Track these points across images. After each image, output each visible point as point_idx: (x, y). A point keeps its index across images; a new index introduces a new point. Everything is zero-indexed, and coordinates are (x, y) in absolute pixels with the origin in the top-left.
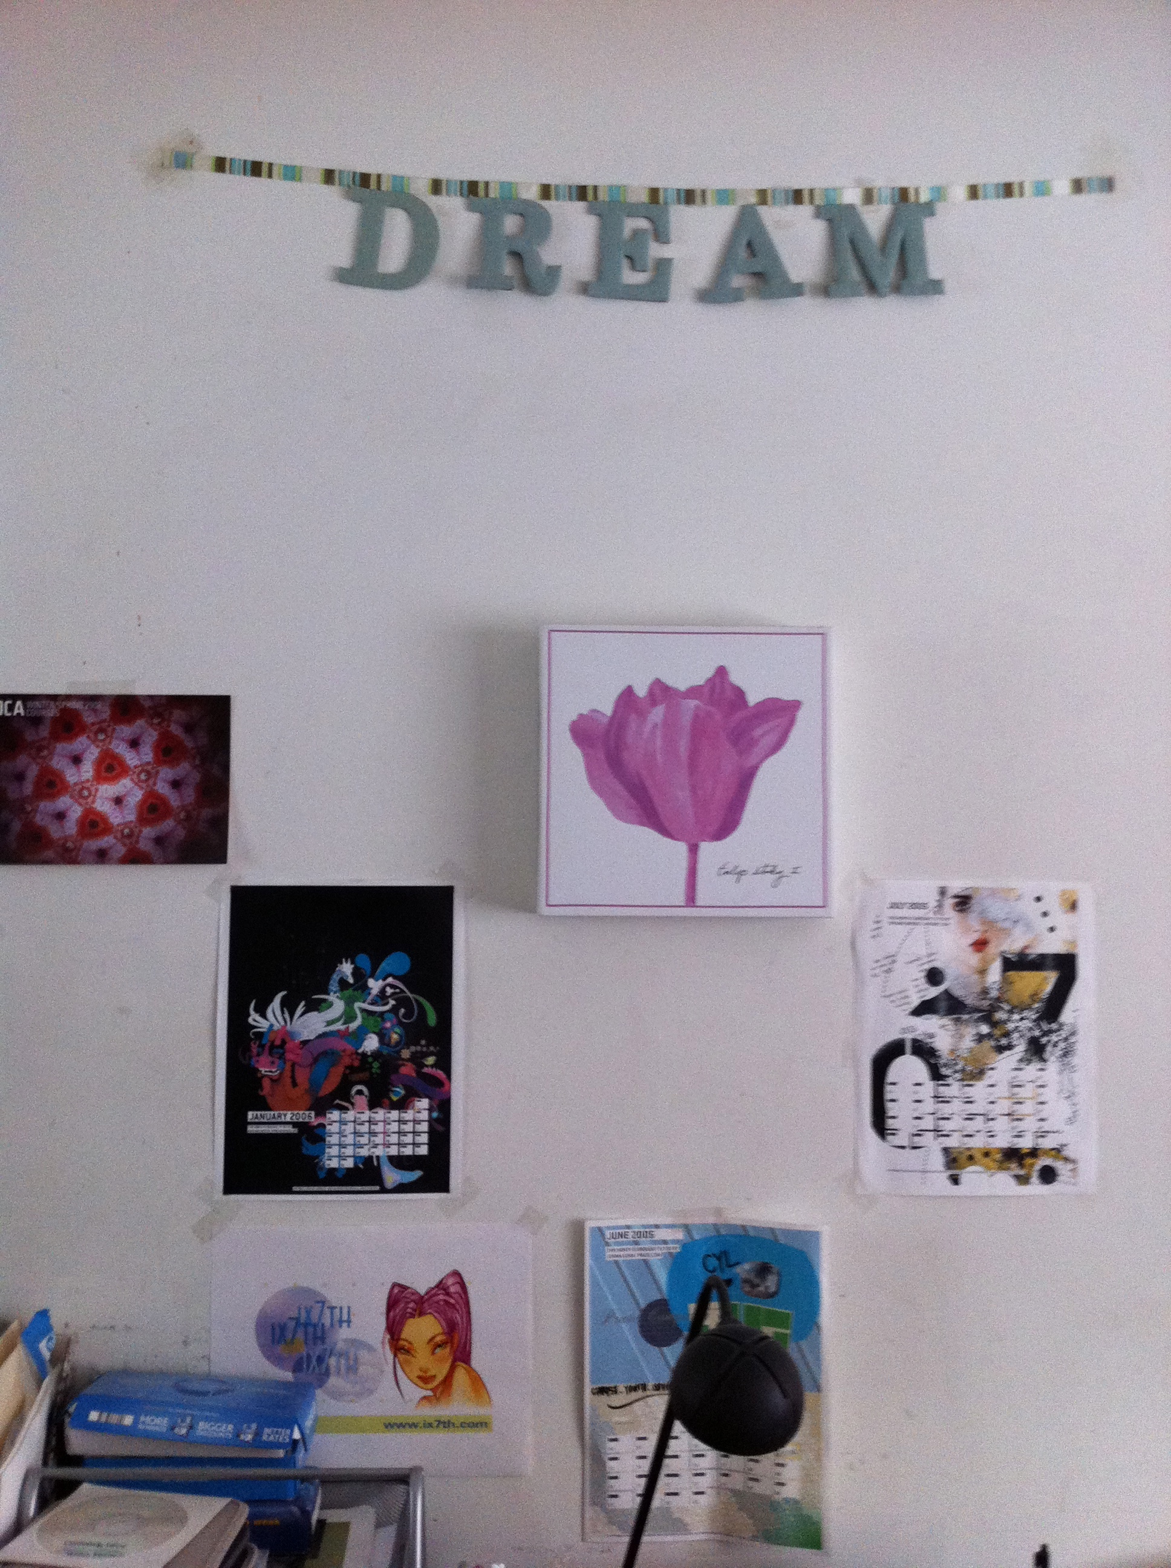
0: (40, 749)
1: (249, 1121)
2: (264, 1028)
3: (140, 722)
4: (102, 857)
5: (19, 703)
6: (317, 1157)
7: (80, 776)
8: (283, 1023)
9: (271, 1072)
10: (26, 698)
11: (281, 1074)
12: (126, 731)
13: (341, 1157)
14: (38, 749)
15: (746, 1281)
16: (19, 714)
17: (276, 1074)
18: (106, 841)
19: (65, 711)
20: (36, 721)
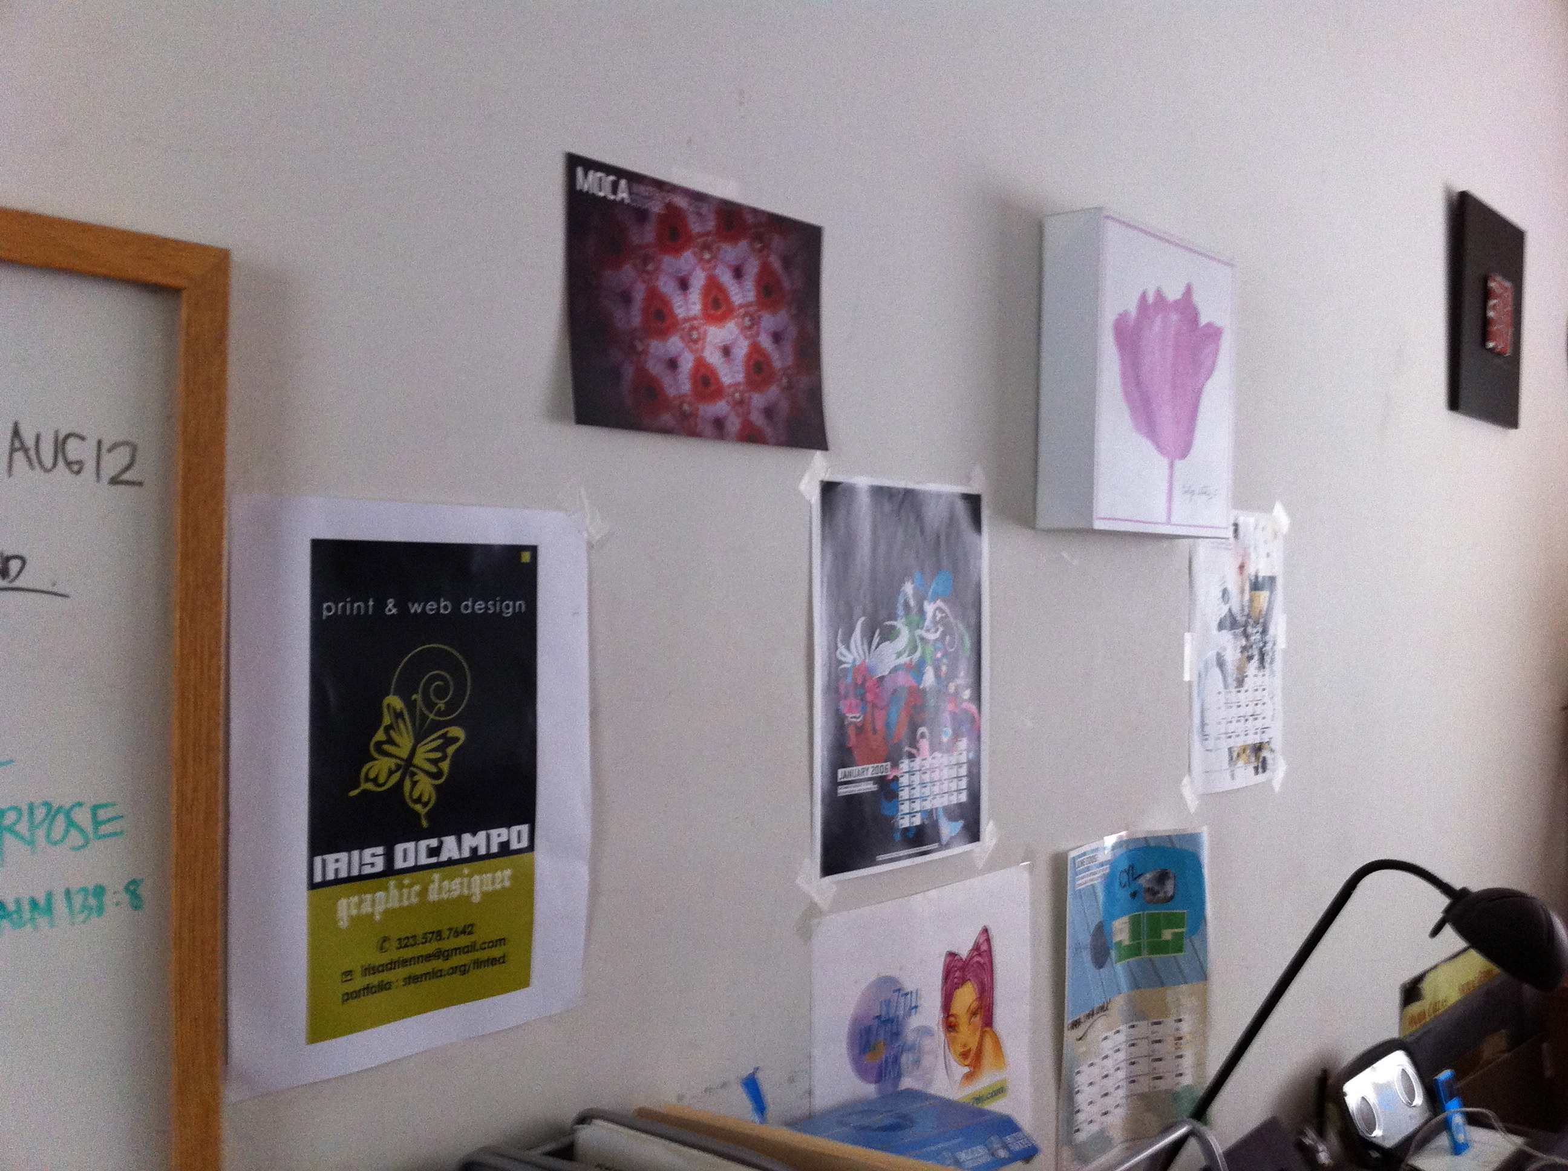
0: (646, 260)
1: (839, 781)
2: (848, 663)
3: (743, 244)
4: (719, 429)
5: (623, 183)
6: (892, 818)
7: (688, 310)
8: (863, 656)
9: (855, 717)
10: (633, 178)
11: (864, 718)
12: (731, 252)
13: (912, 814)
14: (645, 260)
15: (1148, 890)
16: (623, 199)
17: (859, 720)
18: (721, 407)
19: (670, 207)
20: (642, 215)
